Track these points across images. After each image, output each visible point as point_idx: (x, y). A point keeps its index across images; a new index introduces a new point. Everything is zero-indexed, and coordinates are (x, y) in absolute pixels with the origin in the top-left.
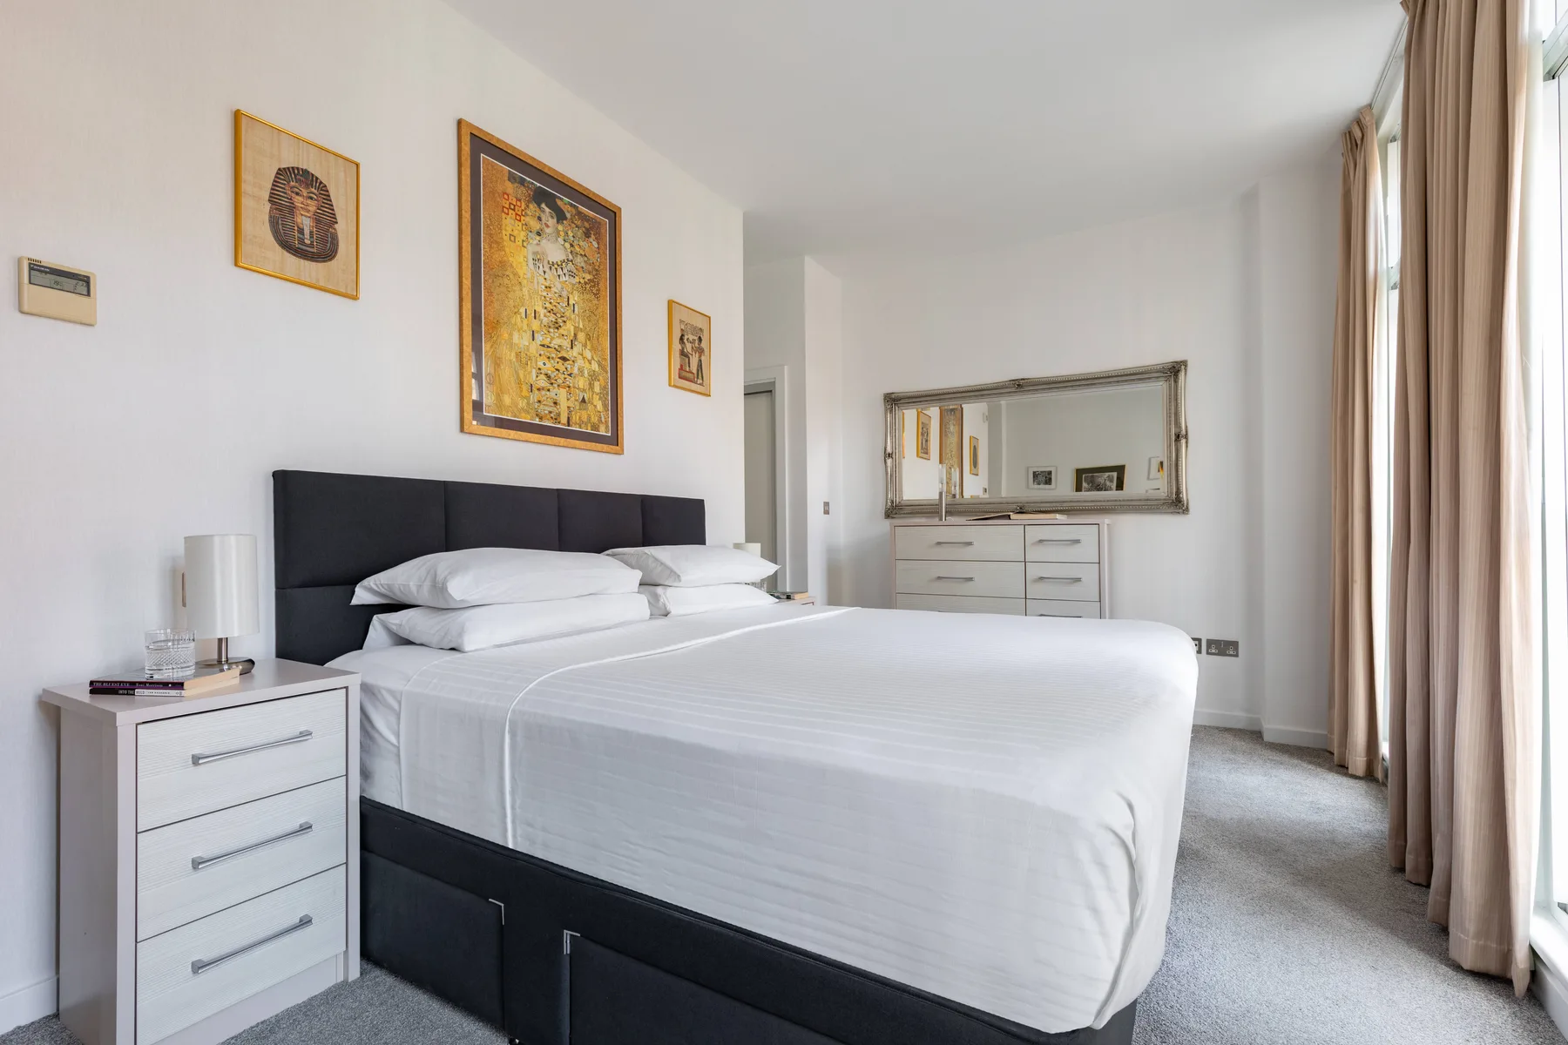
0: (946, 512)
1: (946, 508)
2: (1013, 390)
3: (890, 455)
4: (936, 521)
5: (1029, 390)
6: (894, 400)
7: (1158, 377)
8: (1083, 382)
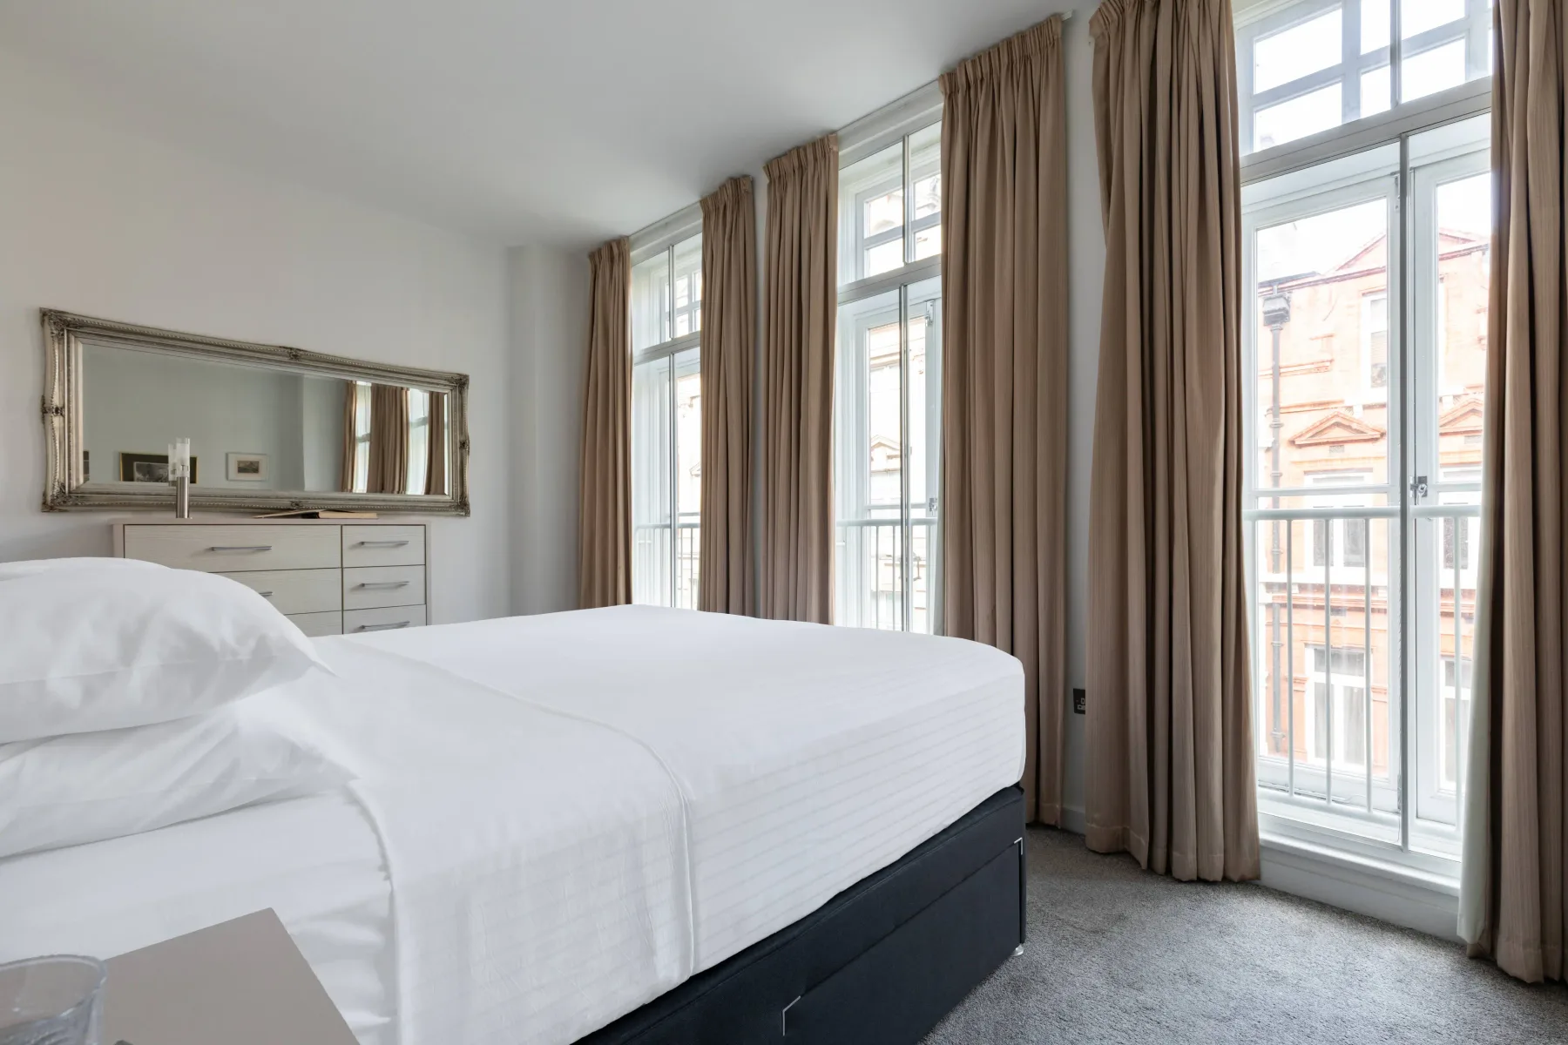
0: (189, 506)
1: (189, 502)
2: (286, 359)
3: (58, 411)
4: (170, 516)
5: (309, 365)
6: (68, 324)
7: (445, 385)
8: (372, 372)
